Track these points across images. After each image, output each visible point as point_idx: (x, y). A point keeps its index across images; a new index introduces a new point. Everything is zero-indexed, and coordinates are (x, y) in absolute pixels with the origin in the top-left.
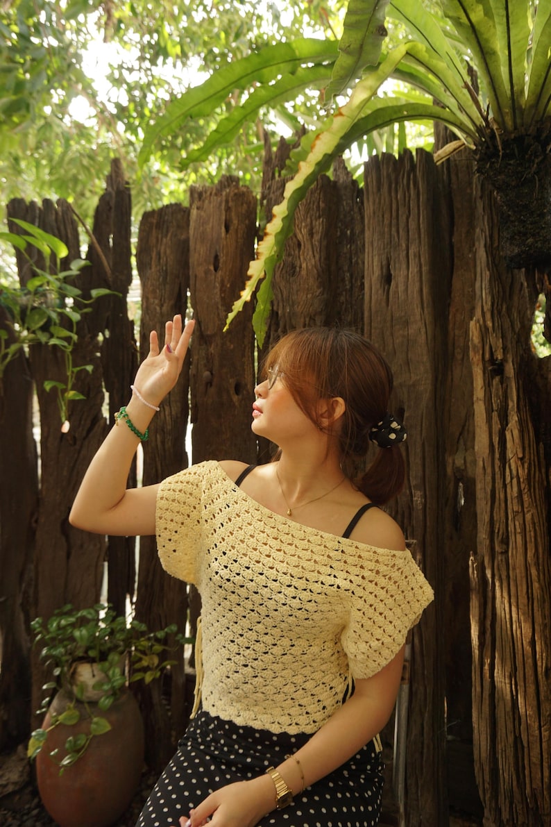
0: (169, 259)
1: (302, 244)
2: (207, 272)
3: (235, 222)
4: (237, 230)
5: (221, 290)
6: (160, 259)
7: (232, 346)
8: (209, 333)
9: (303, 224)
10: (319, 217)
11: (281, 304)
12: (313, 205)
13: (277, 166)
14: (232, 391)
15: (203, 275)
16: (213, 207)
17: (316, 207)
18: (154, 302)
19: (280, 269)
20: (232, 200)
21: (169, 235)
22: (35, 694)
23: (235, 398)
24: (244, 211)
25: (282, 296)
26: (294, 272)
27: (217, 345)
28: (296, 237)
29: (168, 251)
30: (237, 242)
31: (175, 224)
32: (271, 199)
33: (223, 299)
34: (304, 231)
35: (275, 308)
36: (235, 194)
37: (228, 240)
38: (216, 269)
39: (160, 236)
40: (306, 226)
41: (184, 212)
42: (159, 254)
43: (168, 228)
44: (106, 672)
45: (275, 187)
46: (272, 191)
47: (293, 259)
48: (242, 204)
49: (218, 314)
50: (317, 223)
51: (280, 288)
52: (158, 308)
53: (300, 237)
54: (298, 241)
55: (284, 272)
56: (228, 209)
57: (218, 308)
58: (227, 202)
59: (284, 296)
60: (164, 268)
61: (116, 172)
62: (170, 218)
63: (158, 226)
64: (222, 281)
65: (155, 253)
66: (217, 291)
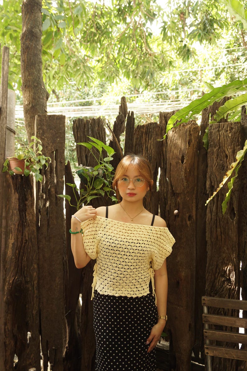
0: (152, 151)
1: (229, 157)
2: (177, 163)
3: (193, 141)
4: (194, 145)
5: (185, 173)
6: (147, 151)
7: (188, 199)
8: (177, 192)
9: (229, 147)
10: (238, 145)
11: (216, 183)
12: (235, 139)
14: (187, 219)
15: (175, 164)
16: (182, 133)
17: (237, 141)
19: (216, 166)
20: (192, 131)
21: (152, 139)
23: (188, 223)
24: (197, 136)
25: (217, 179)
26: (223, 169)
27: (182, 198)
28: (225, 152)
29: (152, 147)
30: (193, 150)
31: (155, 133)
32: (212, 132)
33: (186, 177)
34: (230, 151)
35: (213, 184)
36: (194, 128)
37: (190, 149)
38: (182, 162)
39: (147, 139)
40: (231, 148)
41: (159, 127)
42: (147, 148)
43: (151, 135)
45: (215, 127)
46: (212, 129)
47: (223, 163)
48: (196, 133)
50: (237, 148)
51: (215, 175)
53: (227, 152)
54: (226, 154)
56: (190, 135)
57: (183, 181)
58: (190, 131)
60: (150, 155)
61: (123, 104)
62: (153, 130)
63: (146, 133)
64: (186, 169)
65: (144, 147)
66: (183, 173)
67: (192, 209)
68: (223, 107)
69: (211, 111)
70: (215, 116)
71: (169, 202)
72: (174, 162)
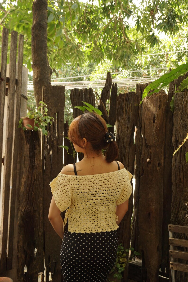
0: (131, 113)
2: (150, 123)
3: (162, 106)
4: (163, 109)
5: (156, 129)
6: (127, 113)
7: (158, 150)
8: (150, 145)
11: (180, 138)
13: (176, 84)
14: (157, 166)
15: (148, 123)
16: (154, 100)
18: (125, 129)
19: (180, 125)
20: (162, 98)
21: (131, 104)
23: (158, 168)
24: (165, 102)
25: (180, 135)
27: (153, 149)
29: (130, 110)
30: (162, 113)
31: (133, 100)
32: (177, 99)
33: (156, 133)
35: (177, 139)
36: (163, 96)
37: (160, 112)
38: (154, 122)
39: (127, 104)
41: (136, 95)
42: (126, 111)
43: (130, 101)
45: (179, 95)
46: (178, 96)
47: (186, 122)
48: (165, 99)
49: (154, 139)
51: (180, 132)
52: (126, 131)
55: (181, 126)
56: (160, 101)
57: (154, 136)
58: (160, 98)
59: (181, 135)
60: (129, 117)
61: (109, 78)
62: (131, 98)
63: (126, 100)
64: (156, 127)
65: (125, 110)
66: (154, 130)
67: (161, 158)
68: (186, 80)
69: (176, 83)
70: (179, 87)
71: (143, 152)
72: (147, 122)
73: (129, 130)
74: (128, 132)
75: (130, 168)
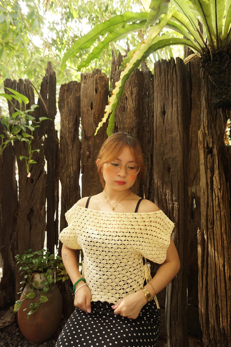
0: (72, 105)
1: (128, 98)
2: (88, 110)
3: (100, 89)
4: (100, 92)
5: (94, 117)
6: (68, 105)
7: (98, 141)
8: (89, 136)
9: (128, 90)
10: (135, 87)
11: (119, 124)
12: (133, 81)
13: (117, 65)
15: (86, 111)
16: (90, 83)
17: (134, 82)
18: (66, 123)
19: (119, 109)
20: (98, 79)
21: (72, 94)
22: (17, 286)
24: (103, 84)
26: (124, 110)
27: (92, 141)
28: (125, 95)
29: (72, 101)
30: (100, 97)
31: (74, 90)
32: (115, 79)
33: (94, 121)
34: (129, 93)
36: (100, 77)
37: (97, 96)
38: (92, 109)
39: (68, 95)
40: (130, 90)
41: (78, 84)
43: (71, 91)
44: (46, 277)
45: (117, 74)
46: (115, 76)
47: (124, 105)
48: (103, 81)
49: (93, 128)
50: (134, 89)
51: (118, 117)
52: (67, 125)
53: (127, 95)
54: (126, 97)
55: (120, 110)
56: (97, 83)
57: (92, 125)
58: (96, 80)
59: (120, 120)
60: (70, 108)
61: (49, 67)
62: (72, 87)
63: (68, 90)
64: (94, 114)
65: (66, 102)
66: (92, 118)
68: (127, 59)
69: (117, 63)
70: (120, 67)
71: (83, 146)
73: (71, 124)
74: (70, 125)
75: (74, 167)
